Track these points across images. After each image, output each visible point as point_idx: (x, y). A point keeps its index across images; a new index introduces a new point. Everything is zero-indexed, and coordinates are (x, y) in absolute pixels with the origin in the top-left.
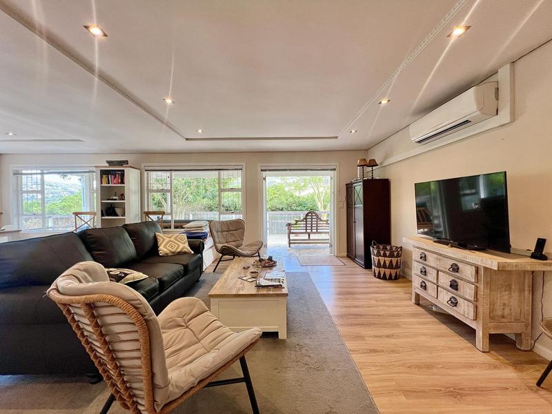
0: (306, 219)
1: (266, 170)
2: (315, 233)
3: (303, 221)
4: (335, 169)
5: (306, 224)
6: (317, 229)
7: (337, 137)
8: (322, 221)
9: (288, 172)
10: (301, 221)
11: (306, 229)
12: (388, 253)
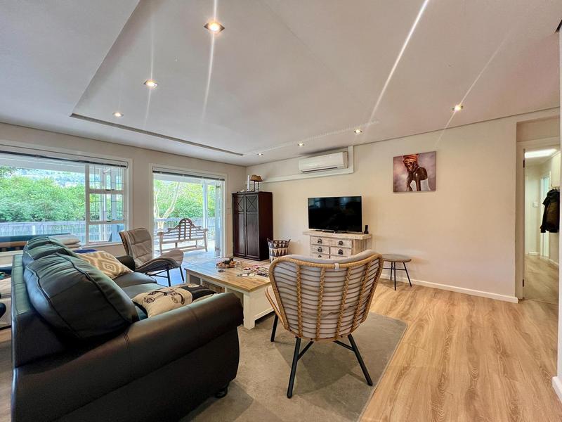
0: (180, 226)
1: (158, 172)
2: (188, 240)
3: (176, 228)
4: (223, 180)
5: (180, 232)
6: (190, 237)
7: (242, 155)
8: (195, 227)
9: (183, 177)
10: (174, 229)
11: (179, 237)
12: (275, 245)
